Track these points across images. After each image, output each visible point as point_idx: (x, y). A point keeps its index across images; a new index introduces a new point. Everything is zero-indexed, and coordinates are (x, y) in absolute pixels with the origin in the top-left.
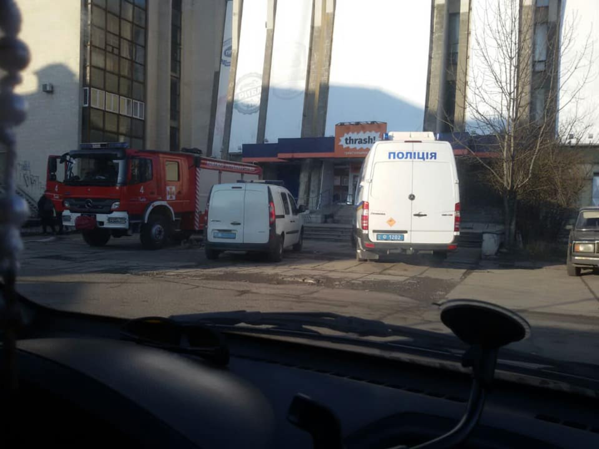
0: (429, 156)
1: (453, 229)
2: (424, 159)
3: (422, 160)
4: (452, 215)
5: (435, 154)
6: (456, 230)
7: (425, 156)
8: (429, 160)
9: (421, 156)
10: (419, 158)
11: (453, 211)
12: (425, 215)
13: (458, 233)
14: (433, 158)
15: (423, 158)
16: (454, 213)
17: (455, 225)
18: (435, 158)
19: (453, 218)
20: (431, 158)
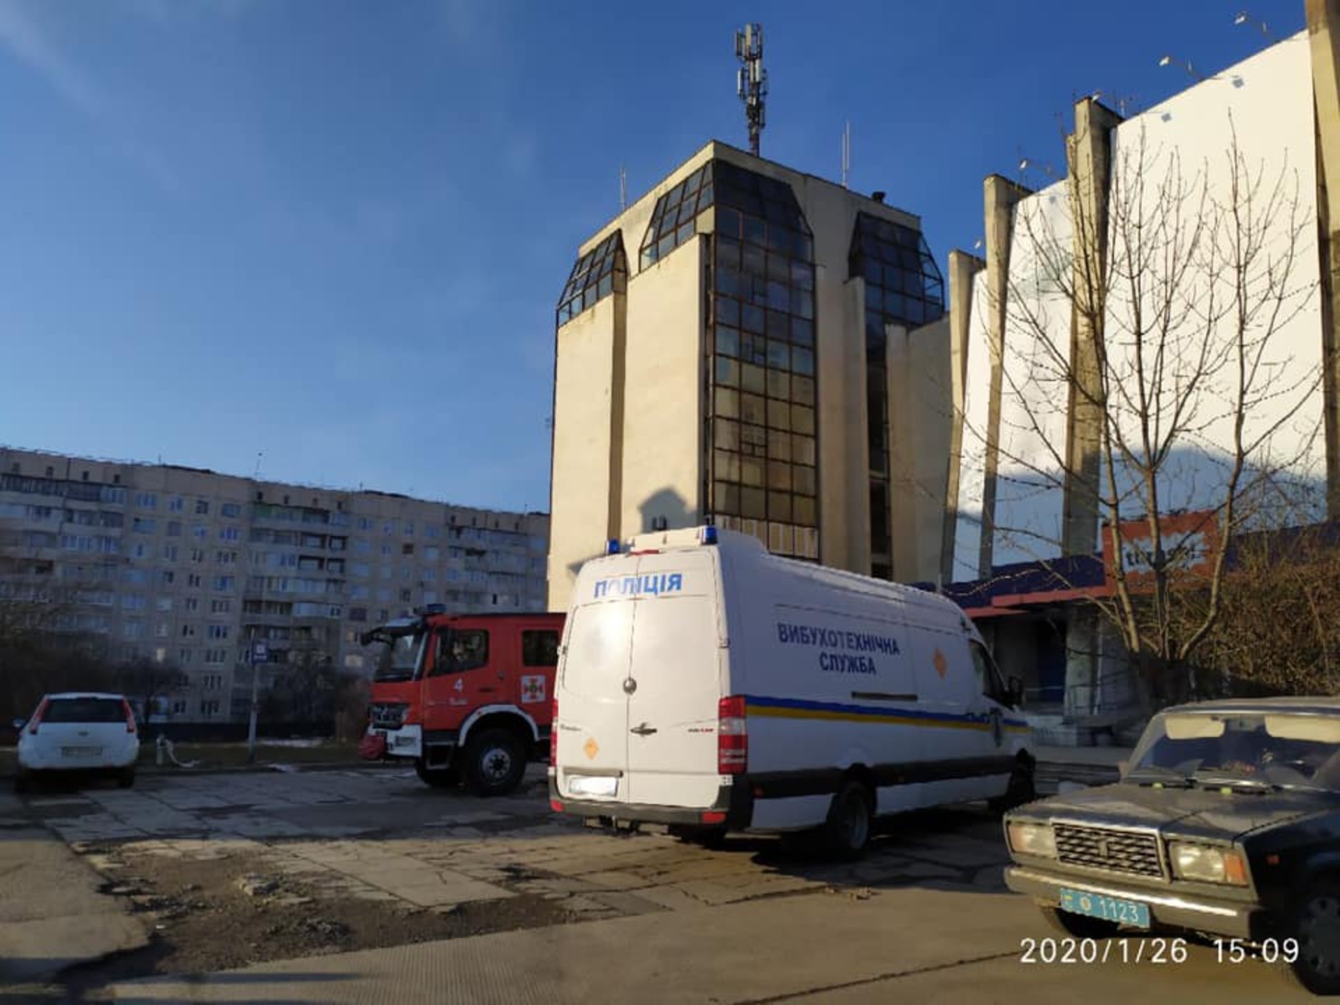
0: (667, 584)
1: (716, 769)
2: (656, 593)
3: (652, 594)
4: (711, 730)
5: (679, 576)
6: (722, 770)
7: (659, 586)
8: (666, 593)
9: (651, 585)
10: (647, 590)
11: (713, 720)
12: (654, 731)
13: (728, 780)
14: (675, 587)
15: (655, 590)
16: (715, 725)
17: (720, 756)
18: (679, 588)
19: (713, 739)
20: (670, 588)
